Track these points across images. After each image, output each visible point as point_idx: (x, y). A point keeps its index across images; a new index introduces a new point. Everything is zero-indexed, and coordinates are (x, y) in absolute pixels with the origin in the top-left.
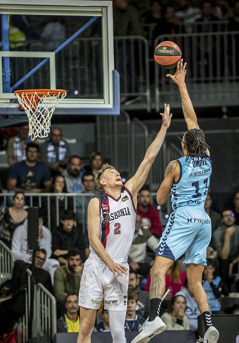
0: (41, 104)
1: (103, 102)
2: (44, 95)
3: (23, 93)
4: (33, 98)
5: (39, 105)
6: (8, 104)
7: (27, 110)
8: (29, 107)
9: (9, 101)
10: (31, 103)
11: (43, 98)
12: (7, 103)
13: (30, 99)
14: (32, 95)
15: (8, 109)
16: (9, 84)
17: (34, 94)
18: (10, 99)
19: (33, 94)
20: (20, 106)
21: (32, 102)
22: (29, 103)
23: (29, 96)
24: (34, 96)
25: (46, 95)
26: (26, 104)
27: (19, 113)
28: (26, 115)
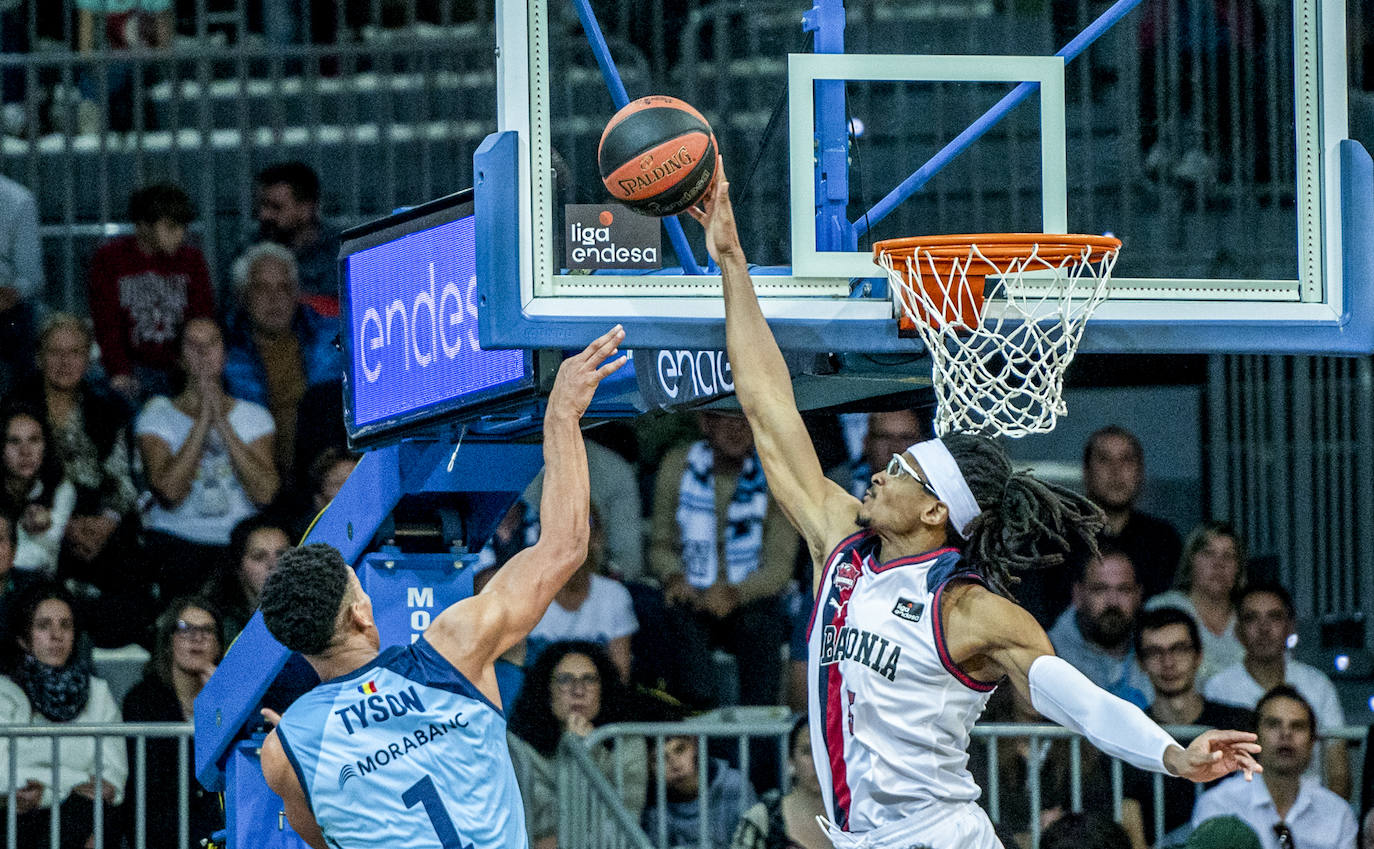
0: (999, 304)
1: (1293, 295)
2: (1015, 260)
3: (917, 249)
4: (957, 276)
5: (990, 309)
6: (843, 303)
7: (932, 332)
8: (941, 319)
9: (845, 290)
10: (947, 298)
11: (1007, 274)
12: (835, 297)
13: (944, 277)
14: (956, 260)
15: (840, 327)
16: (842, 209)
17: (966, 256)
18: (850, 279)
19: (960, 256)
20: (897, 311)
21: (953, 296)
22: (938, 300)
23: (944, 263)
24: (963, 264)
25: (1022, 263)
26: (926, 305)
27: (892, 344)
28: (926, 354)
